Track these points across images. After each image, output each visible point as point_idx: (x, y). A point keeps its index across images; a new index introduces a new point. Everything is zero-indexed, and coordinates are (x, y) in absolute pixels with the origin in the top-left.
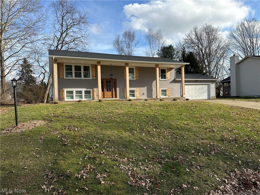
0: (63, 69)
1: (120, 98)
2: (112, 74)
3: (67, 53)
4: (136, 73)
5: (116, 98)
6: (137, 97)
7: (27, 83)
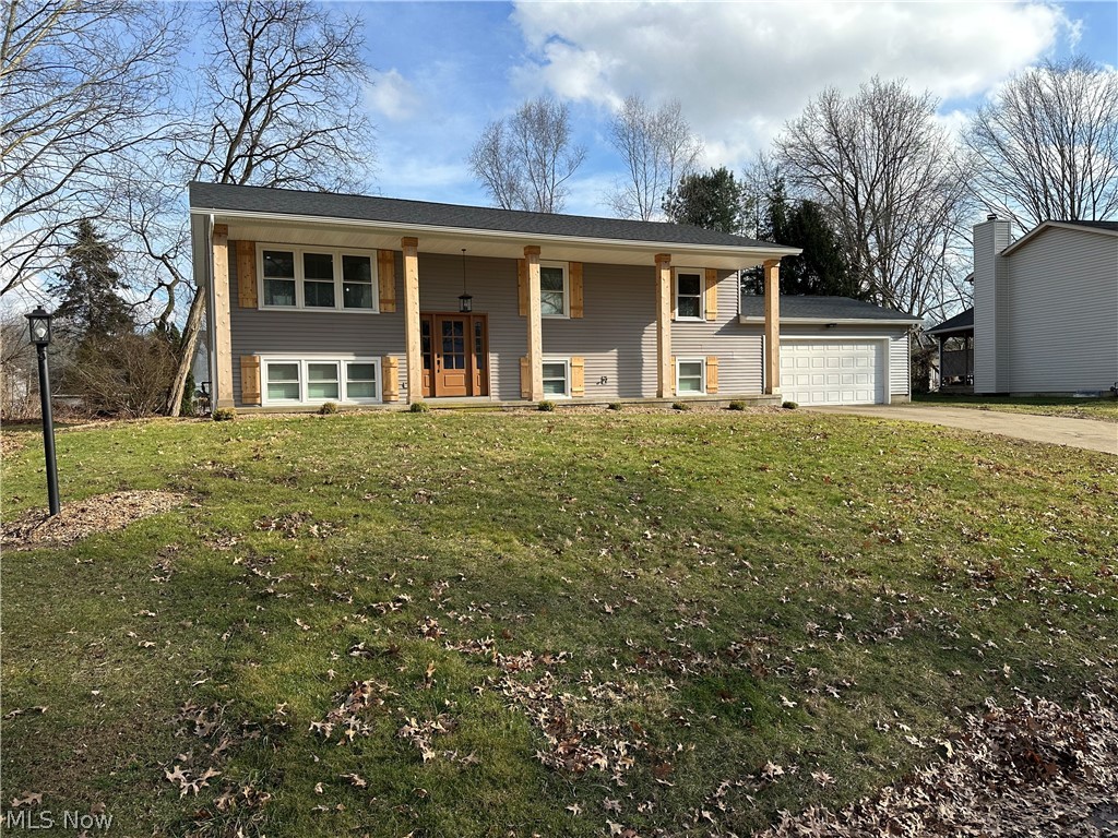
0: (254, 268)
1: (502, 397)
2: (467, 293)
4: (573, 290)
5: (487, 395)
6: (575, 394)
7: (96, 328)
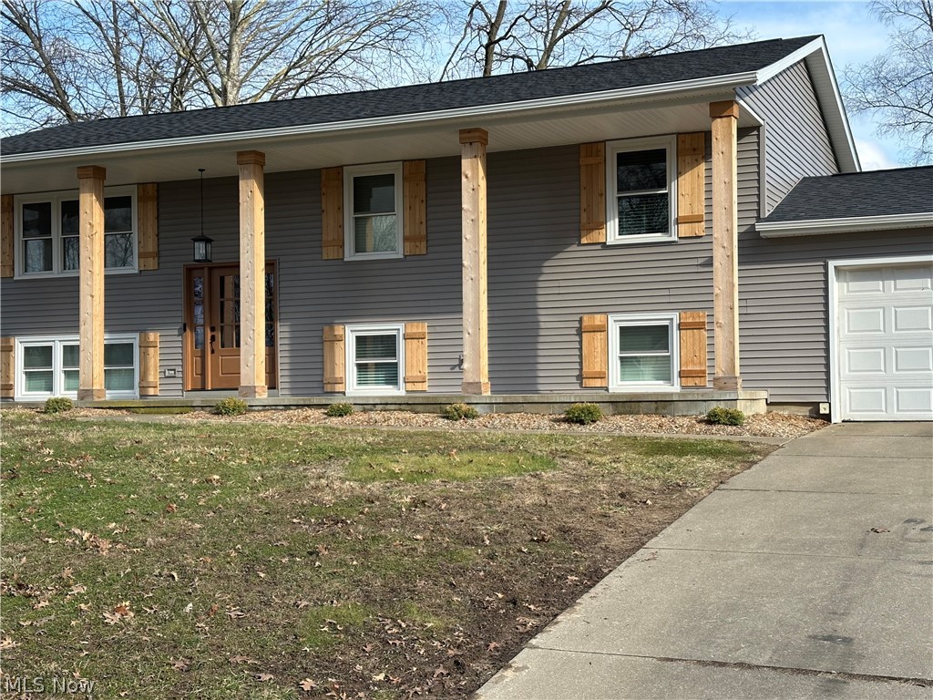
1: (294, 391)
5: (275, 388)
6: (410, 387)
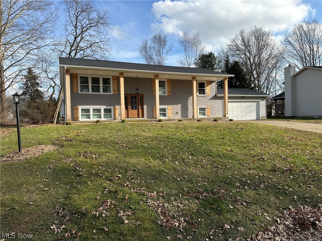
0: (77, 81)
1: (148, 118)
2: (138, 88)
3: (82, 61)
4: (168, 87)
5: (143, 117)
6: (169, 117)
7: (33, 99)
